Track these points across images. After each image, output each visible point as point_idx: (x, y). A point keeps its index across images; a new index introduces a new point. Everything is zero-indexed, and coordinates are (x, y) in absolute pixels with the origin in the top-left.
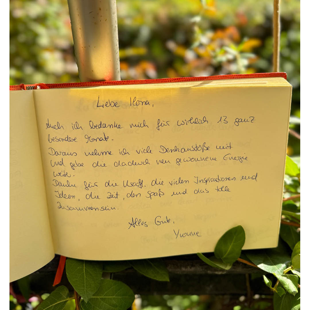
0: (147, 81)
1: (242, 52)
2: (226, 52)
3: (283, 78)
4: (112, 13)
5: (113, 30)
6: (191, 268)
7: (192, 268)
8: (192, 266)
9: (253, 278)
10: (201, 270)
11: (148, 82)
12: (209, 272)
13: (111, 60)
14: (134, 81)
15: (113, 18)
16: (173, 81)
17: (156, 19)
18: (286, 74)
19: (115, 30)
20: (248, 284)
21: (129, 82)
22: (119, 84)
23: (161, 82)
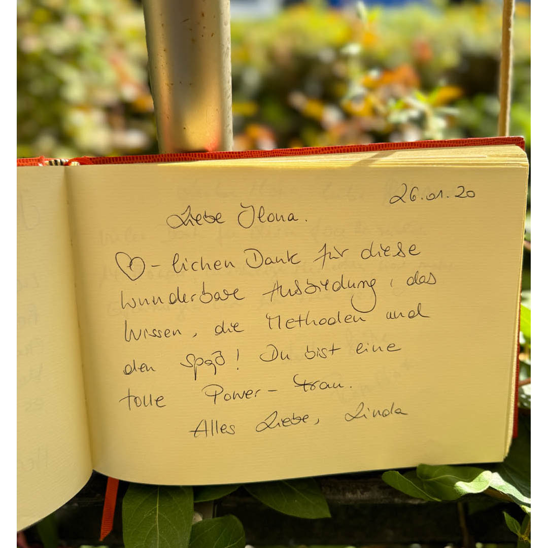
0: (273, 153)
1: (435, 106)
2: (407, 107)
3: (518, 147)
4: (223, 24)
5: (224, 54)
6: (362, 493)
7: (365, 493)
8: (366, 489)
9: (471, 511)
10: (382, 497)
12: (397, 500)
13: (219, 110)
14: (250, 153)
15: (224, 31)
17: (271, 55)
18: (523, 139)
19: (227, 54)
20: (463, 524)
21: (240, 155)
22: (223, 157)
23: (300, 153)
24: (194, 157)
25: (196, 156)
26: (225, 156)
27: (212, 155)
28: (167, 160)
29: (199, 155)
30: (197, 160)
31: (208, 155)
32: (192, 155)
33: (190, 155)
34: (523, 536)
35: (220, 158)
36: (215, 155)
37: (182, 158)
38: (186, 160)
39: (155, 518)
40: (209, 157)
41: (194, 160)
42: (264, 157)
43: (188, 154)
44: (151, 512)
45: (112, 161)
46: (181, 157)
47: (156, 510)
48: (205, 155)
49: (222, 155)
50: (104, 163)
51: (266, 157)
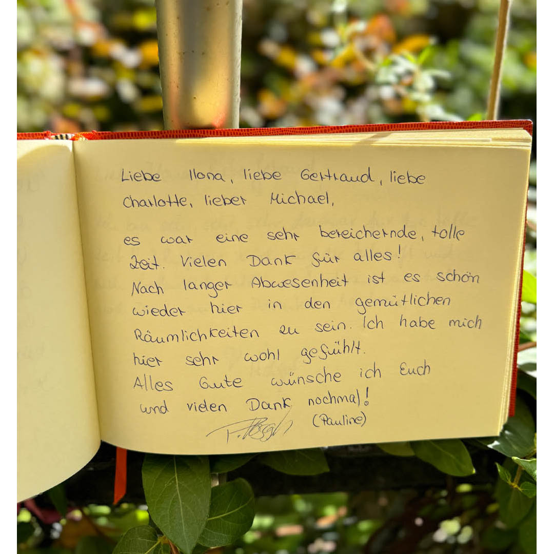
0: (282, 131)
3: (525, 131)
11: (284, 132)
14: (258, 131)
16: (330, 131)
18: (531, 122)
21: (249, 132)
23: (309, 132)
24: (202, 134)
25: (204, 133)
26: (234, 134)
27: (220, 132)
28: (175, 136)
29: (207, 132)
30: (206, 137)
31: (217, 132)
32: (201, 131)
33: (198, 132)
34: (513, 484)
35: (228, 135)
36: (224, 132)
37: (191, 135)
38: (194, 136)
39: (176, 487)
40: (217, 134)
41: (203, 137)
42: (273, 135)
43: (197, 131)
44: (171, 482)
45: (120, 137)
46: (189, 134)
47: (175, 480)
48: (214, 132)
49: (231, 133)
50: (112, 138)
51: (275, 135)
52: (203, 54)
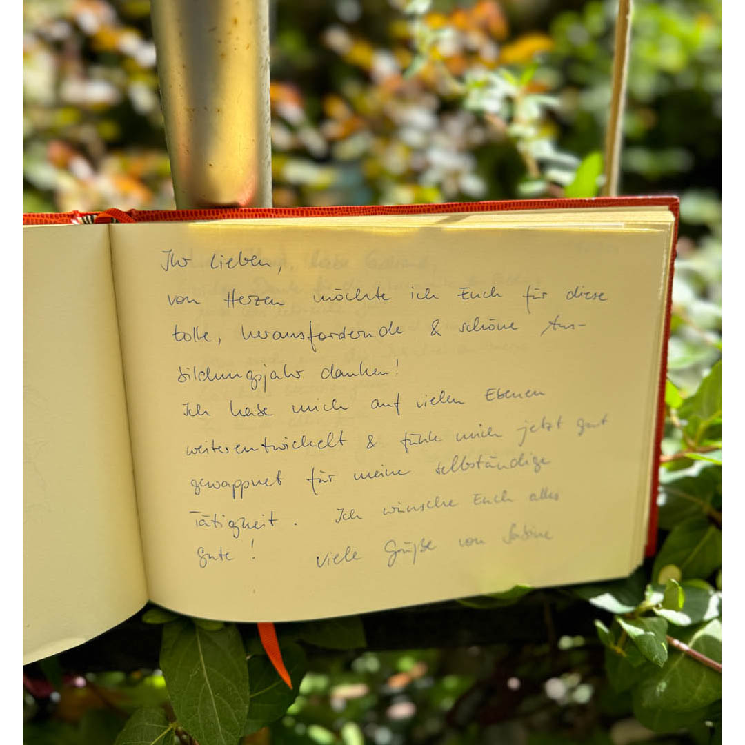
5: (263, 69)
15: (263, 40)
34: (616, 648)
52: (219, 111)
